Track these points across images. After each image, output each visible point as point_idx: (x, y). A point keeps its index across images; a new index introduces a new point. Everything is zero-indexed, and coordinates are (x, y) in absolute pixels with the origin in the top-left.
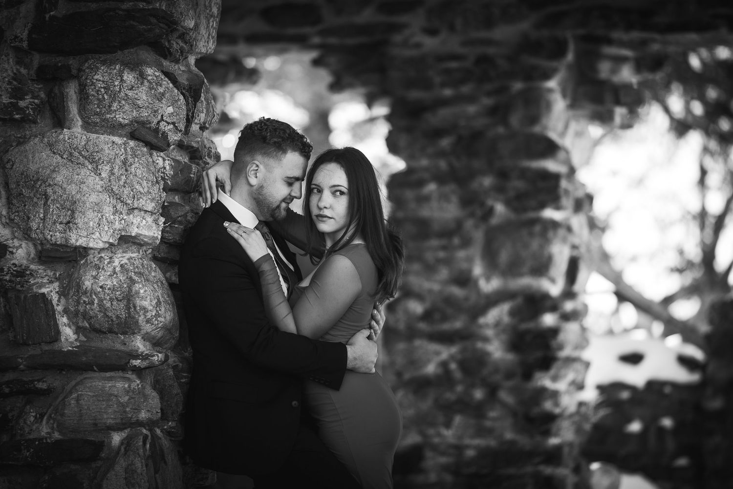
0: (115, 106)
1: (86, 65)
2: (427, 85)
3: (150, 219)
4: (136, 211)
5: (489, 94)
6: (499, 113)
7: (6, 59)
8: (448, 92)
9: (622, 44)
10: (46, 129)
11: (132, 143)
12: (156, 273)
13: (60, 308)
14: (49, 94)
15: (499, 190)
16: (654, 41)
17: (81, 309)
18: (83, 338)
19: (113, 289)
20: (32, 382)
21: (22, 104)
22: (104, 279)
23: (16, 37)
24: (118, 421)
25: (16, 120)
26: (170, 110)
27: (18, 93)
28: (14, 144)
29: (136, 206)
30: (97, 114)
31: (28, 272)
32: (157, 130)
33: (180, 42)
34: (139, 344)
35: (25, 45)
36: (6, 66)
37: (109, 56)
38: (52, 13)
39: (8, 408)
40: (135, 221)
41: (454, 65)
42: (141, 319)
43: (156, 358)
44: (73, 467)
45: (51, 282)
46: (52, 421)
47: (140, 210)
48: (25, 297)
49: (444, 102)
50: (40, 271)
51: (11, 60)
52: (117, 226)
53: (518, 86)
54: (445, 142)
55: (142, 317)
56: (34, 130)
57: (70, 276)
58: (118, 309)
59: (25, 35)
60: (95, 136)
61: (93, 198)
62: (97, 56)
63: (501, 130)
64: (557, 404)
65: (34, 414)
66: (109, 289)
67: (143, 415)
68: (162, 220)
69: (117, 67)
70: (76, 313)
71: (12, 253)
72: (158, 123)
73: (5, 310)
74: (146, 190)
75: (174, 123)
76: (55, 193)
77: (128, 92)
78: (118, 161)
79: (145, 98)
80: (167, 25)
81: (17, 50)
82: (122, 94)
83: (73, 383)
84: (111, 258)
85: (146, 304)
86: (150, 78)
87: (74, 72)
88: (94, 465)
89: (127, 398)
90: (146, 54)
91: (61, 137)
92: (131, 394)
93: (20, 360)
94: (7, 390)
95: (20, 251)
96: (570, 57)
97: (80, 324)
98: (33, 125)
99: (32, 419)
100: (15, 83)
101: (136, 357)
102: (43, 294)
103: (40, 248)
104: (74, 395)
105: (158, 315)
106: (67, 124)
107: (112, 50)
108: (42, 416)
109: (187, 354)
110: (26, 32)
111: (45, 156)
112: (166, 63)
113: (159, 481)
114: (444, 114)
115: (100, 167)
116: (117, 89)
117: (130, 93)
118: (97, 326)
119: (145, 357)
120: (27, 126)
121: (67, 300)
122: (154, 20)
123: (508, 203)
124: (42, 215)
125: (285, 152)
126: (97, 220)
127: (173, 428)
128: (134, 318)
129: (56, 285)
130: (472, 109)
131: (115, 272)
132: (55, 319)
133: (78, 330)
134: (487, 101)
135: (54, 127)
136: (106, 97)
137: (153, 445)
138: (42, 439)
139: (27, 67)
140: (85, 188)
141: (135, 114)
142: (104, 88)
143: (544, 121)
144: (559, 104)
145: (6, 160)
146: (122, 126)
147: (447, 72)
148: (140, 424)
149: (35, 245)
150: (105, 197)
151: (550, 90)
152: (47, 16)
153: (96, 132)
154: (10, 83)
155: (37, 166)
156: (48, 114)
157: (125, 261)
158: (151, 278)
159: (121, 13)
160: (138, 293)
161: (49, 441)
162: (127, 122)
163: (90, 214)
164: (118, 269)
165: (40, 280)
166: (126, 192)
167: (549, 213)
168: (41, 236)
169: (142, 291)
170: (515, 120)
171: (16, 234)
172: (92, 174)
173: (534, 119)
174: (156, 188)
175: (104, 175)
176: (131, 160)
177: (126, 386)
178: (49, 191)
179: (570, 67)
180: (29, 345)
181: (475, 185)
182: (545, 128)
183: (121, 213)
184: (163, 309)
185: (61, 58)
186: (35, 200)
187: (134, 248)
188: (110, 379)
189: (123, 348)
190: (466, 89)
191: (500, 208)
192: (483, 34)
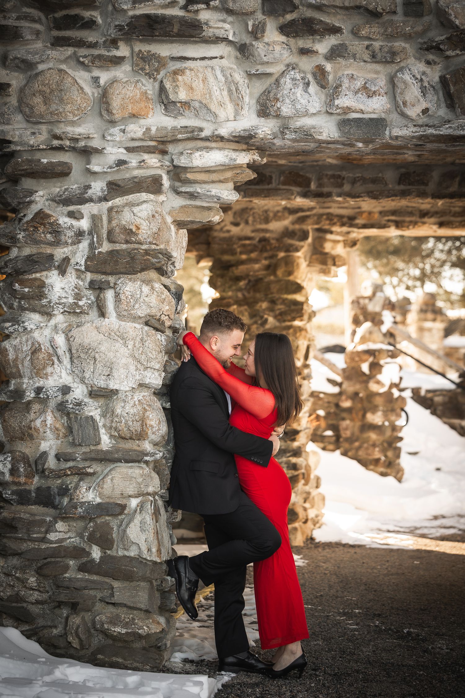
0: (137, 306)
1: (120, 281)
2: (233, 253)
3: (157, 374)
4: (149, 369)
5: (266, 258)
6: (271, 268)
7: (70, 275)
8: (244, 257)
9: (338, 234)
10: (94, 318)
11: (146, 328)
12: (158, 404)
13: (100, 424)
14: (98, 298)
15: (271, 310)
16: (353, 232)
17: (114, 425)
18: (114, 442)
19: (134, 415)
20: (84, 468)
21: (81, 303)
22: (128, 408)
23: (77, 263)
24: (136, 492)
25: (76, 312)
26: (167, 308)
27: (78, 297)
28: (75, 326)
29: (149, 366)
30: (125, 310)
31: (83, 403)
32: (159, 320)
33: (171, 266)
34: (147, 446)
35: (83, 268)
36: (70, 279)
37: (133, 276)
38: (99, 250)
39: (68, 482)
40: (148, 375)
41: (247, 242)
42: (150, 432)
43: (158, 455)
44: (107, 518)
45: (96, 409)
46: (95, 491)
47: (151, 368)
48: (81, 418)
49: (242, 262)
50: (90, 403)
51: (73, 276)
52: (138, 377)
53: (282, 254)
54: (242, 284)
55: (150, 431)
56: (87, 318)
57: (107, 405)
58: (136, 427)
59: (83, 263)
60: (123, 323)
61: (124, 361)
62: (126, 276)
63: (272, 278)
64: (299, 425)
65: (85, 487)
66: (132, 415)
67: (151, 489)
68: (164, 374)
69: (139, 283)
70: (111, 428)
71: (73, 391)
72: (161, 315)
73: (67, 424)
74: (155, 356)
75: (168, 315)
76: (100, 357)
77: (145, 298)
78: (138, 339)
79: (155, 302)
80: (167, 258)
81: (77, 270)
82: (142, 300)
83: (109, 469)
84: (132, 396)
85: (152, 423)
86: (157, 290)
87: (112, 285)
88: (120, 517)
89: (142, 479)
90: (153, 274)
91: (104, 323)
92: (144, 477)
93: (77, 455)
94: (69, 473)
95: (78, 390)
96: (310, 240)
97: (113, 434)
98: (86, 315)
99: (84, 490)
100: (76, 290)
101: (147, 455)
102: (92, 416)
103: (90, 389)
104: (110, 477)
105: (159, 430)
106: (107, 315)
107: (135, 273)
108: (90, 488)
109: (169, 447)
110: (84, 260)
111: (94, 335)
112: (163, 278)
113: (158, 527)
114: (242, 268)
115: (127, 342)
116: (139, 296)
117: (146, 299)
118: (123, 435)
119: (153, 454)
120: (83, 316)
121: (105, 419)
122: (161, 256)
123: (275, 317)
124: (92, 370)
125: (232, 330)
126: (126, 374)
127: (164, 493)
128: (145, 431)
129: (99, 410)
130: (257, 266)
131: (135, 405)
132: (99, 432)
133: (111, 436)
134: (265, 262)
135: (99, 317)
136: (131, 300)
137: (155, 506)
138: (90, 502)
139: (82, 280)
140: (119, 355)
141: (148, 311)
142: (131, 295)
143: (295, 274)
144: (303, 264)
145: (70, 336)
146: (140, 317)
147: (244, 246)
148: (148, 494)
149: (87, 387)
150: (130, 360)
151: (299, 257)
152: (97, 251)
153: (125, 321)
154: (73, 290)
155: (89, 340)
156: (95, 309)
157: (141, 398)
158: (155, 407)
159: (141, 251)
160: (148, 417)
161: (94, 503)
162: (143, 315)
163: (122, 371)
164: (137, 403)
165: (90, 408)
166: (143, 358)
167: (297, 323)
168: (91, 382)
169: (151, 416)
170: (280, 273)
171: (76, 380)
172: (123, 346)
173: (290, 273)
174: (160, 355)
175: (130, 347)
176: (146, 338)
177: (141, 472)
178: (97, 356)
179: (309, 245)
180: (82, 446)
181: (258, 307)
182: (296, 277)
183: (140, 370)
184: (162, 426)
185: (104, 276)
186: (88, 360)
187: (146, 389)
188: (131, 467)
189: (138, 448)
190: (253, 255)
191: (271, 320)
192: (263, 226)
